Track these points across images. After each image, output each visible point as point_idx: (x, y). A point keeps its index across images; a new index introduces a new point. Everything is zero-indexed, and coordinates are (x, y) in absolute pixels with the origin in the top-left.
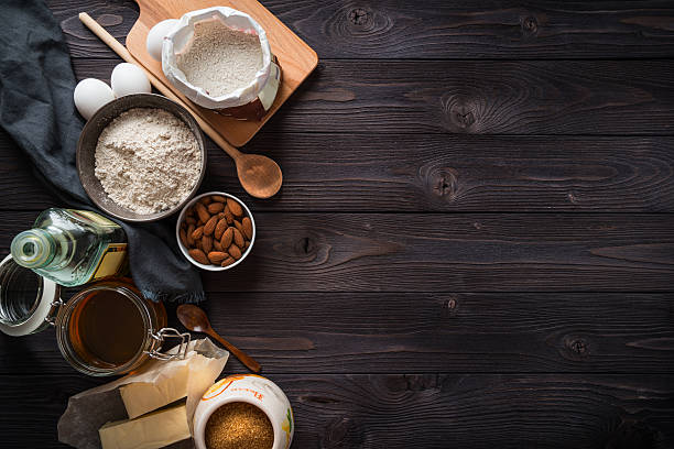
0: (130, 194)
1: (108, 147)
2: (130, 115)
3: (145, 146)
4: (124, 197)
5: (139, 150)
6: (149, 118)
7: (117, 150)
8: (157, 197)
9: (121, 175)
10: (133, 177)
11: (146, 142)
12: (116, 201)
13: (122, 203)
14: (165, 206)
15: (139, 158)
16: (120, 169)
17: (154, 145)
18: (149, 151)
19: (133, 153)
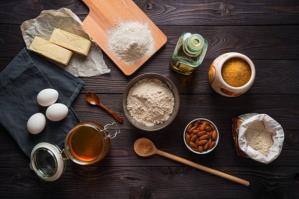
0: (143, 117)
1: (133, 96)
2: (143, 82)
3: (152, 97)
4: (140, 118)
5: (149, 98)
6: (152, 83)
7: (138, 98)
8: (155, 118)
9: (139, 109)
10: (145, 110)
11: (152, 95)
12: (136, 120)
13: (139, 121)
14: (159, 122)
15: (149, 102)
16: (139, 106)
17: (156, 96)
18: (153, 99)
19: (146, 99)
